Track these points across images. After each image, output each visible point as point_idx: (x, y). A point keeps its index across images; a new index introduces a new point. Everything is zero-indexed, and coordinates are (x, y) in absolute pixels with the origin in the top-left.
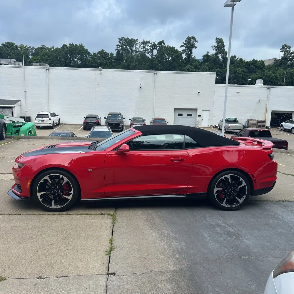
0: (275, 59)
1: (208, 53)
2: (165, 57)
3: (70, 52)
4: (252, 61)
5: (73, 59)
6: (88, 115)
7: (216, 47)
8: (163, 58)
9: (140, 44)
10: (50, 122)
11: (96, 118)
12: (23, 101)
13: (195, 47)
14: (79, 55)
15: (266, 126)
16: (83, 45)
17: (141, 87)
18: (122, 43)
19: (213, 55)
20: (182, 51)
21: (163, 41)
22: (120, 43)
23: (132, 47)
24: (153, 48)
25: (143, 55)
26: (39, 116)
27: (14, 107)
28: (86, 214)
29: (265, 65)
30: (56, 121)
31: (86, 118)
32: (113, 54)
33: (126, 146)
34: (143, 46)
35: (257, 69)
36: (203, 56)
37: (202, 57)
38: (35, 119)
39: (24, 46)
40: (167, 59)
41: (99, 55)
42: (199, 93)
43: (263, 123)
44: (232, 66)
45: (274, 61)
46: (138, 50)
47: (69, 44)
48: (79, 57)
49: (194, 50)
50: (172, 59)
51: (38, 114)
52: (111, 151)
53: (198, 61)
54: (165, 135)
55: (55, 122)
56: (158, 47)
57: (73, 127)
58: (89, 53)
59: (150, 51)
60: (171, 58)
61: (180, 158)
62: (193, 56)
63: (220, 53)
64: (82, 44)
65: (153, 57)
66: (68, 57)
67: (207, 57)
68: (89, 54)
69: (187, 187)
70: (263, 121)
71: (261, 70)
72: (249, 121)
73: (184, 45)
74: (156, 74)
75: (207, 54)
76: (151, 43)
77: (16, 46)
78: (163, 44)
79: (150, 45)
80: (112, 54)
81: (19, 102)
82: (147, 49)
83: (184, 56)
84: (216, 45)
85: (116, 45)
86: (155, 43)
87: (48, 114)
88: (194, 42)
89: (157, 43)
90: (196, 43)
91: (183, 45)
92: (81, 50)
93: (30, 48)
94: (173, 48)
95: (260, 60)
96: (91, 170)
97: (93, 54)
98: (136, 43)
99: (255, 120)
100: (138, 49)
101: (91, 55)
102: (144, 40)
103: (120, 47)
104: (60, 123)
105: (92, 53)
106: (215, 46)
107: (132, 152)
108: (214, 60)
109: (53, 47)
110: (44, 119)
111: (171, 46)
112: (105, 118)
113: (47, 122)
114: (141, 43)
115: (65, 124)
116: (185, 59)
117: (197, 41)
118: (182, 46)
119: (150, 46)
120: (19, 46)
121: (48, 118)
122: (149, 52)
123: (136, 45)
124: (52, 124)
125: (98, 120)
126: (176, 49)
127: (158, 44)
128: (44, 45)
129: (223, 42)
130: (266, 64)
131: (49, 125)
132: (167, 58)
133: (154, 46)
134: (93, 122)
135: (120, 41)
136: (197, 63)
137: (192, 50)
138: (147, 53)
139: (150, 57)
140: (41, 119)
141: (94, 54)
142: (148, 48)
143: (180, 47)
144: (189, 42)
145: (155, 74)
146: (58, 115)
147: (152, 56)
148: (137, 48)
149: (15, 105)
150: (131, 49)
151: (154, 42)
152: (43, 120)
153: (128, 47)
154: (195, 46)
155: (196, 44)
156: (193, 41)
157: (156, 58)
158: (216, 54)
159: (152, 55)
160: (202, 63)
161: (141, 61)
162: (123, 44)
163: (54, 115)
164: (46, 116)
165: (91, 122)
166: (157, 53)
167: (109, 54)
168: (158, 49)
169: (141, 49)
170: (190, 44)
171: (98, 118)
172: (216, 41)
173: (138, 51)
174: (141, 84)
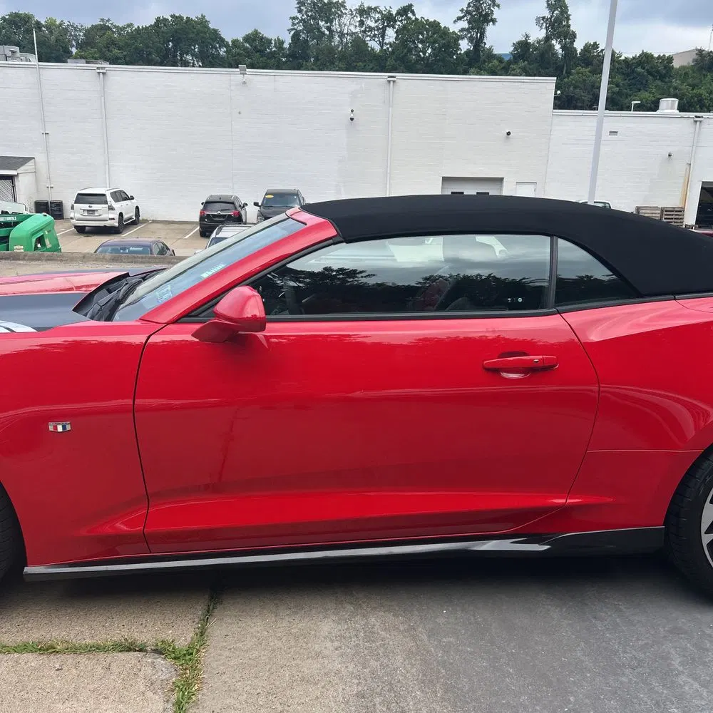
0: (700, 52)
1: (527, 36)
2: (417, 47)
3: (173, 36)
4: (640, 55)
5: (181, 56)
6: (211, 196)
7: (547, 19)
8: (410, 50)
9: (352, 14)
10: (111, 216)
11: (233, 203)
12: (40, 158)
13: (494, 21)
14: (197, 46)
15: (684, 223)
16: (207, 19)
17: (352, 119)
18: (306, 12)
19: (539, 42)
20: (460, 31)
21: (411, 6)
22: (300, 11)
23: (331, 22)
24: (386, 24)
25: (359, 44)
26: (81, 198)
27: (17, 175)
28: (48, 649)
29: (673, 67)
30: (129, 214)
31: (207, 204)
32: (283, 43)
33: (249, 298)
34: (359, 19)
35: (650, 77)
36: (514, 44)
37: (512, 49)
38: (72, 208)
39: (58, 23)
40: (421, 54)
41: (248, 45)
42: (509, 134)
43: (677, 217)
44: (588, 70)
45: (696, 57)
46: (345, 31)
47: (172, 16)
48: (196, 50)
49: (490, 29)
50: (434, 54)
51: (79, 194)
52: (175, 321)
53: (500, 58)
54: (440, 239)
55: (125, 216)
56: (398, 23)
57: (172, 229)
58: (223, 40)
59: (376, 32)
60: (429, 51)
61: (536, 358)
62: (487, 46)
63: (558, 36)
64: (203, 17)
65: (385, 48)
66: (167, 49)
67: (523, 48)
68: (222, 42)
69: (564, 501)
70: (676, 211)
71: (662, 81)
72: (641, 211)
73: (463, 17)
74: (394, 81)
75: (524, 39)
76: (380, 12)
77: (38, 23)
78: (410, 15)
79: (377, 16)
80: (280, 43)
81: (31, 163)
82: (370, 27)
83: (465, 45)
84: (547, 14)
85: (291, 18)
86: (389, 11)
87: (104, 195)
88: (492, 8)
89: (394, 12)
90: (495, 10)
91: (462, 15)
92: (202, 32)
93: (72, 26)
94: (435, 25)
95: (659, 56)
96: (64, 427)
97: (230, 43)
98: (341, 11)
99: (656, 208)
100: (346, 27)
101: (227, 46)
102: (362, 4)
103: (300, 21)
104: (140, 218)
105: (229, 40)
106: (544, 18)
107: (283, 329)
108: (542, 55)
109: (130, 25)
110: (95, 207)
111: (431, 20)
112: (256, 204)
113: (104, 216)
114: (354, 13)
115: (154, 222)
116: (468, 52)
117: (498, 6)
118: (460, 19)
119: (378, 20)
120: (43, 23)
121: (106, 206)
122: (375, 35)
123: (340, 16)
124: (117, 220)
125: (239, 209)
126: (443, 26)
127: (398, 13)
128: (109, 20)
129: (566, 7)
130: (676, 64)
131: (109, 223)
132: (420, 52)
133: (389, 19)
134: (224, 216)
135: (299, 7)
136: (496, 62)
137: (484, 29)
138: (368, 38)
139: (377, 48)
140: (86, 206)
141: (235, 42)
142: (373, 24)
143: (455, 22)
144: (477, 9)
145: (391, 83)
146: (132, 198)
147: (382, 47)
148: (345, 25)
149: (19, 171)
150: (329, 29)
151: (388, 8)
152: (94, 211)
153: (320, 22)
154: (494, 17)
155: (497, 13)
156: (490, 5)
157: (393, 50)
158: (547, 39)
159: (382, 44)
160: (509, 62)
161: (353, 58)
162: (308, 16)
163: (121, 196)
164: (100, 198)
165: (219, 216)
166: (396, 39)
167: (273, 42)
168: (397, 27)
169: (356, 26)
170: (480, 13)
171: (237, 204)
172: (548, 4)
173: (347, 34)
174: (352, 111)
